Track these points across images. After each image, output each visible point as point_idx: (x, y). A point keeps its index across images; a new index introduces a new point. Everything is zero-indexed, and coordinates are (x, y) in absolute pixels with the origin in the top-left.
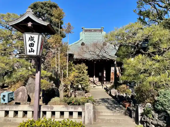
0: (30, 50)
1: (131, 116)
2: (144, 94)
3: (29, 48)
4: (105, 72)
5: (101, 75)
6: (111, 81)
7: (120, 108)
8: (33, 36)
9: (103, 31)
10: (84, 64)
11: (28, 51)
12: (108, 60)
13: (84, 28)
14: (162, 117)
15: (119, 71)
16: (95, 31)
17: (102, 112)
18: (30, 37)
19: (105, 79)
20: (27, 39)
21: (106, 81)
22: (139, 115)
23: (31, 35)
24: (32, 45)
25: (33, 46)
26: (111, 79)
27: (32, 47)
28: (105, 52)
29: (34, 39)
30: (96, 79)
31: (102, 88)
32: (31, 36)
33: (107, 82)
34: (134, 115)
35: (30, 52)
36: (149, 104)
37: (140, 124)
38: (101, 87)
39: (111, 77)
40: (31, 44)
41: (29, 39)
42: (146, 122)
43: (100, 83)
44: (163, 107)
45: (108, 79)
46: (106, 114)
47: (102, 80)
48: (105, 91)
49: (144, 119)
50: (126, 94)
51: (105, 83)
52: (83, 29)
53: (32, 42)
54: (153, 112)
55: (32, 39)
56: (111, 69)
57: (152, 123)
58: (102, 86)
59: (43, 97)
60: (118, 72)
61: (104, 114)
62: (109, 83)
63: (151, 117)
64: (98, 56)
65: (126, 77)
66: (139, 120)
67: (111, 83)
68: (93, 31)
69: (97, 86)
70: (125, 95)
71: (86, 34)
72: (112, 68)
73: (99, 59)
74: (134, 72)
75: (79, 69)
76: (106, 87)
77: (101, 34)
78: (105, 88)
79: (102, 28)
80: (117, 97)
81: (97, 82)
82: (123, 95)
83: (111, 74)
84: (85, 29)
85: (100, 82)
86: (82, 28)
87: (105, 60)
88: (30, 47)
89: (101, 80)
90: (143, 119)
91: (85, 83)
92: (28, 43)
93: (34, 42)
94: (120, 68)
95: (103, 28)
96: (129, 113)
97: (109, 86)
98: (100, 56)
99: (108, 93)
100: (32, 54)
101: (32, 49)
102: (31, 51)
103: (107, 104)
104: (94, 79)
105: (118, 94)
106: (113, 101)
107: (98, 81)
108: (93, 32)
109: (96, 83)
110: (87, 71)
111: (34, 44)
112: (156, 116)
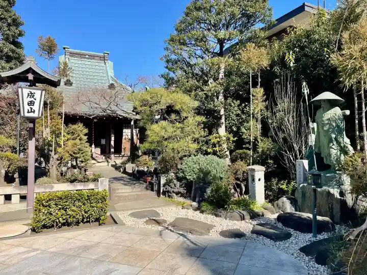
0: (28, 110)
1: (152, 190)
2: (168, 164)
3: (27, 107)
4: (113, 138)
5: (104, 143)
6: (123, 154)
7: (141, 183)
8: (33, 91)
9: (107, 60)
10: (81, 125)
11: (26, 111)
12: (120, 117)
13: (69, 48)
14: (183, 184)
15: (137, 136)
16: (92, 57)
17: (119, 189)
18: (29, 93)
19: (112, 150)
20: (25, 95)
21: (115, 153)
22: (162, 185)
23: (31, 90)
24: (31, 103)
25: (33, 105)
26: (122, 150)
27: (32, 107)
28: (116, 104)
29: (34, 96)
30: (97, 151)
31: (108, 165)
32: (31, 92)
33: (115, 155)
34: (156, 188)
35: (28, 112)
36: (173, 174)
37: (161, 196)
38: (106, 164)
39: (123, 147)
40: (31, 101)
41: (28, 95)
42: (168, 192)
43: (104, 158)
44: (184, 174)
45: (118, 150)
46: (123, 191)
47: (108, 151)
48: (113, 169)
49: (166, 189)
50: (148, 167)
51: (112, 156)
52: (66, 49)
53: (32, 99)
54: (175, 181)
55: (31, 95)
56: (122, 132)
57: (173, 192)
58: (108, 162)
59: (20, 179)
60: (135, 137)
61: (120, 191)
62: (119, 156)
63: (173, 186)
64: (104, 110)
65: (149, 145)
66: (161, 191)
67: (123, 156)
68: (87, 56)
69: (99, 162)
70: (146, 169)
71: (72, 61)
72: (124, 130)
73: (103, 115)
74: (158, 139)
75: (73, 133)
76: (114, 164)
77: (103, 64)
78: (112, 166)
79: (105, 55)
80: (135, 172)
81: (97, 155)
82: (143, 169)
83: (124, 141)
84: (71, 50)
85: (102, 156)
86: (64, 48)
87: (114, 118)
88: (29, 105)
89: (105, 152)
90: (164, 189)
91: (84, 156)
92: (27, 100)
93: (35, 99)
94: (139, 131)
95: (108, 54)
96: (151, 187)
97: (119, 161)
98: (107, 110)
99: (120, 171)
100: (31, 115)
101: (31, 108)
102: (30, 111)
103: (122, 182)
104: (93, 151)
105: (137, 169)
106: (130, 179)
107: (100, 153)
108: (88, 58)
109: (96, 158)
110: (87, 137)
111: (34, 102)
112: (178, 184)
